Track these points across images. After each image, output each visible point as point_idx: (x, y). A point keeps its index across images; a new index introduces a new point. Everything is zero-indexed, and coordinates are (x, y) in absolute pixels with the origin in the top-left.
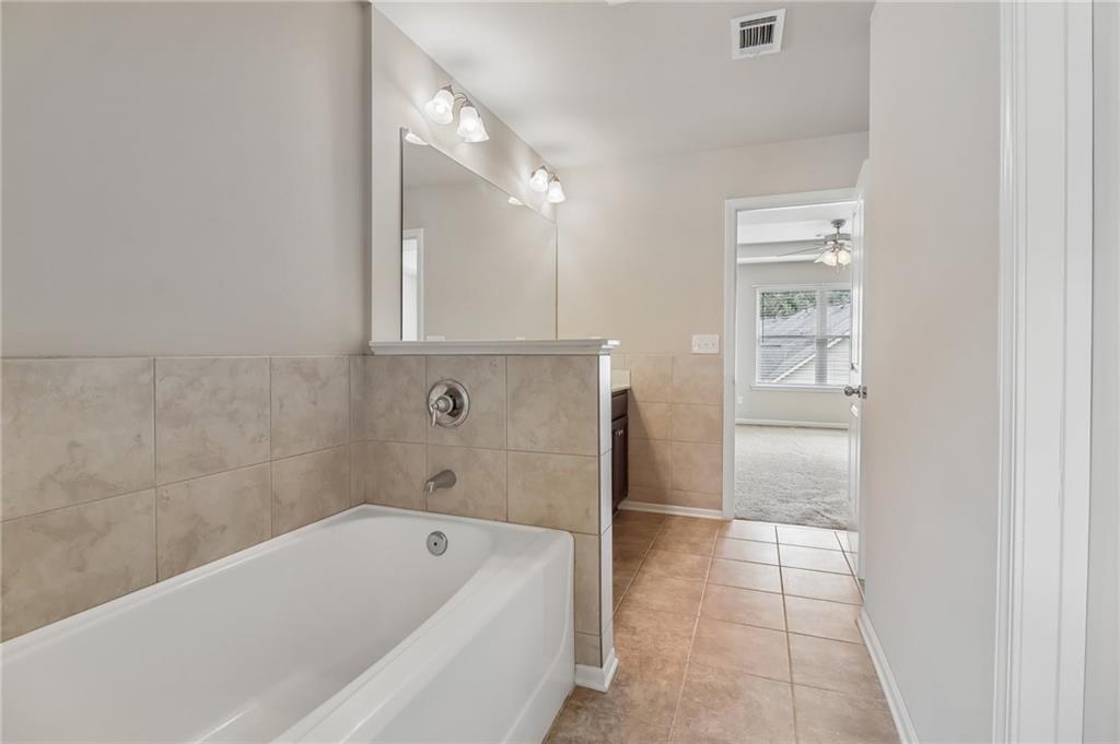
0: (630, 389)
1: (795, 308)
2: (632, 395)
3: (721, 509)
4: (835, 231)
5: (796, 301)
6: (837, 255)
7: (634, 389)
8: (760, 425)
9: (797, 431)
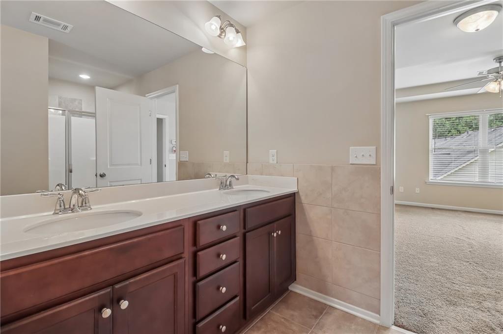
0: (298, 192)
1: (459, 132)
2: (300, 198)
3: (378, 312)
4: (498, 65)
5: (460, 128)
6: (500, 84)
7: (301, 193)
8: (433, 209)
9: (464, 215)
